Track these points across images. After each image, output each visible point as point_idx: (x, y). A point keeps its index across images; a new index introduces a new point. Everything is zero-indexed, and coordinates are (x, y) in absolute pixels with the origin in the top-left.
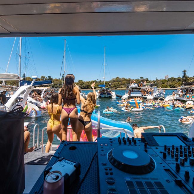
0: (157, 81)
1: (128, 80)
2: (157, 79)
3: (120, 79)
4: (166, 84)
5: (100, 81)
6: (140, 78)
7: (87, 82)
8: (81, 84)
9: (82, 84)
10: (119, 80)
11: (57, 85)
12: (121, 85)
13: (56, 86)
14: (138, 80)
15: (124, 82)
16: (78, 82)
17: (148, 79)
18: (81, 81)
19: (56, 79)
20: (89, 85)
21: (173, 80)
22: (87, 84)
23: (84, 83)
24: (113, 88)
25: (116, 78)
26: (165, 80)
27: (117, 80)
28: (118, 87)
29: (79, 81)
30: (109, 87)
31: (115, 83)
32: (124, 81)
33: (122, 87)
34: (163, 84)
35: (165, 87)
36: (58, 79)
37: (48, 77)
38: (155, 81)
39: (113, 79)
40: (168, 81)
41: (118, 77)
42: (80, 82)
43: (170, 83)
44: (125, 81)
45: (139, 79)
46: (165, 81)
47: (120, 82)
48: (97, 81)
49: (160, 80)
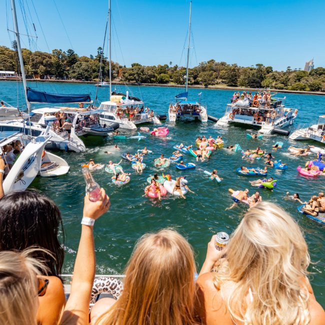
0: (289, 72)
1: (232, 68)
2: (290, 68)
3: (216, 65)
4: (304, 81)
5: (176, 68)
6: (257, 65)
7: (149, 68)
8: (137, 73)
9: (139, 72)
10: (214, 67)
11: (89, 71)
12: (217, 78)
13: (86, 74)
14: (251, 70)
15: (222, 73)
16: (131, 67)
17: (271, 68)
18: (137, 65)
19: (86, 57)
20: (153, 74)
21: (320, 74)
22: (150, 72)
23: (143, 71)
24: (201, 84)
25: (208, 63)
26: (304, 72)
27: (210, 67)
28: (210, 82)
29: (133, 65)
30: (193, 81)
31: (205, 73)
32: (223, 71)
33: (217, 84)
34: (297, 83)
35: (301, 90)
36: (89, 57)
37: (67, 53)
38: (284, 74)
39: (202, 64)
40: (310, 74)
41: (212, 60)
42: (135, 67)
43: (311, 80)
44: (226, 70)
45: (255, 67)
46: (303, 75)
47: (215, 71)
48: (170, 66)
49: (295, 71)
